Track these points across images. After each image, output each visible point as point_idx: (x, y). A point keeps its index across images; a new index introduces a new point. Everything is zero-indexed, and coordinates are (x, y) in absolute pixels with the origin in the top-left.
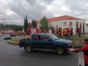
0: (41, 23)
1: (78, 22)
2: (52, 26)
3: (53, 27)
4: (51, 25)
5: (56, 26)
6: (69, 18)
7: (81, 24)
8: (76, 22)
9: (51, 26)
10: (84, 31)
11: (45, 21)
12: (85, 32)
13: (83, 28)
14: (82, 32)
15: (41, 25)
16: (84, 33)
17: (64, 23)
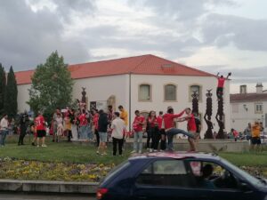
0: (35, 82)
1: (198, 87)
2: (90, 99)
3: (93, 103)
4: (84, 93)
5: (107, 98)
6: (163, 69)
7: (209, 94)
8: (192, 86)
9: (84, 100)
10: (222, 125)
11: (55, 75)
12: (227, 130)
13: (220, 112)
14: (216, 129)
15: (38, 93)
16: (221, 135)
17: (142, 86)
